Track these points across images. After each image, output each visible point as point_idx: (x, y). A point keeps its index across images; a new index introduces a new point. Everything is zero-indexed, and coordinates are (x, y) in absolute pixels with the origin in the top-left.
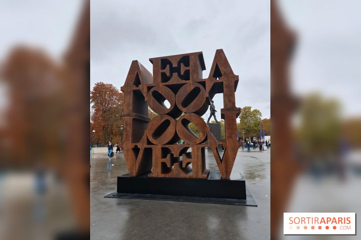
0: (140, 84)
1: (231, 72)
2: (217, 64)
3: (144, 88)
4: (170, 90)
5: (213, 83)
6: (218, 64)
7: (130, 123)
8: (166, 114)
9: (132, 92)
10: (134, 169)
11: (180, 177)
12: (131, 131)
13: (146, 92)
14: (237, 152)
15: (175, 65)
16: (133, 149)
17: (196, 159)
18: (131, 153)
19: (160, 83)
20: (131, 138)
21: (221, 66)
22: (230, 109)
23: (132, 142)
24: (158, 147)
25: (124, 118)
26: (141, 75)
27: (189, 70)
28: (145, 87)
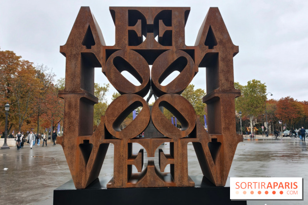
0: (94, 44)
1: (229, 40)
2: (210, 28)
3: (99, 52)
4: (141, 57)
5: (205, 54)
6: (212, 27)
7: (76, 105)
8: (136, 93)
9: (80, 56)
10: (84, 176)
11: (157, 186)
12: (78, 117)
13: (105, 58)
14: (235, 149)
15: (150, 22)
16: (81, 146)
17: (180, 160)
18: (78, 152)
19: (127, 46)
20: (77, 129)
21: (215, 31)
22: (227, 91)
23: (80, 135)
24: (122, 141)
25: (66, 96)
26: (96, 30)
27: (171, 31)
28: (102, 51)
